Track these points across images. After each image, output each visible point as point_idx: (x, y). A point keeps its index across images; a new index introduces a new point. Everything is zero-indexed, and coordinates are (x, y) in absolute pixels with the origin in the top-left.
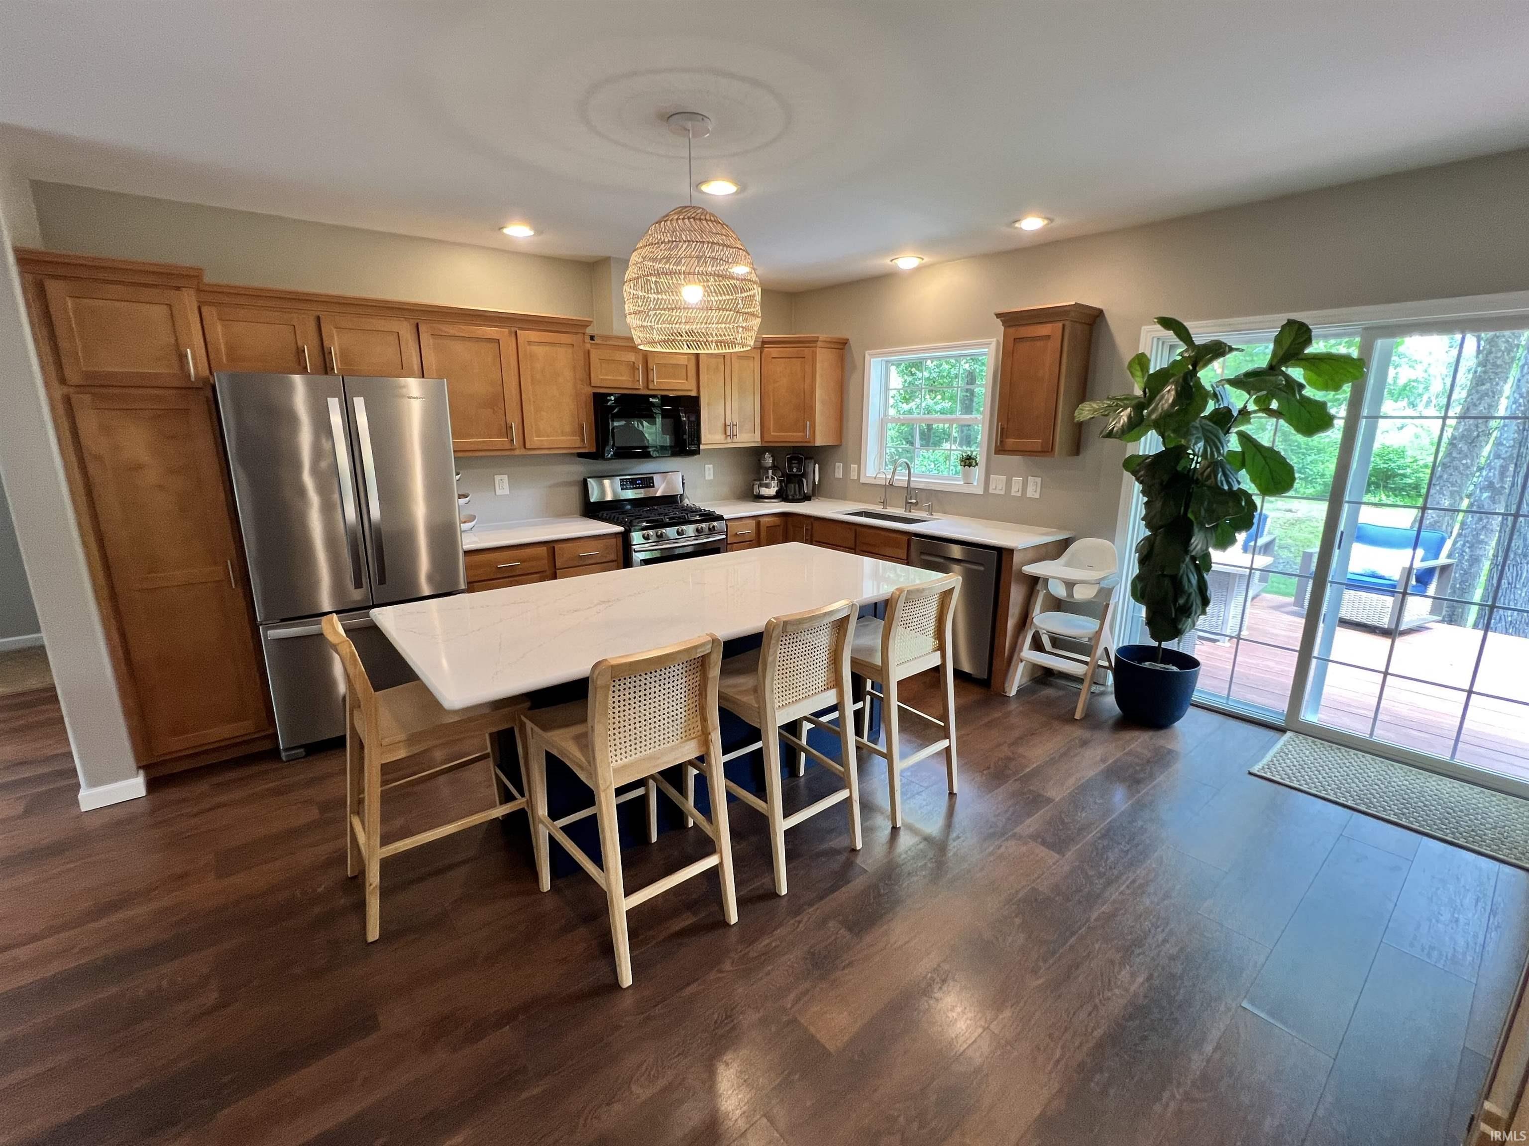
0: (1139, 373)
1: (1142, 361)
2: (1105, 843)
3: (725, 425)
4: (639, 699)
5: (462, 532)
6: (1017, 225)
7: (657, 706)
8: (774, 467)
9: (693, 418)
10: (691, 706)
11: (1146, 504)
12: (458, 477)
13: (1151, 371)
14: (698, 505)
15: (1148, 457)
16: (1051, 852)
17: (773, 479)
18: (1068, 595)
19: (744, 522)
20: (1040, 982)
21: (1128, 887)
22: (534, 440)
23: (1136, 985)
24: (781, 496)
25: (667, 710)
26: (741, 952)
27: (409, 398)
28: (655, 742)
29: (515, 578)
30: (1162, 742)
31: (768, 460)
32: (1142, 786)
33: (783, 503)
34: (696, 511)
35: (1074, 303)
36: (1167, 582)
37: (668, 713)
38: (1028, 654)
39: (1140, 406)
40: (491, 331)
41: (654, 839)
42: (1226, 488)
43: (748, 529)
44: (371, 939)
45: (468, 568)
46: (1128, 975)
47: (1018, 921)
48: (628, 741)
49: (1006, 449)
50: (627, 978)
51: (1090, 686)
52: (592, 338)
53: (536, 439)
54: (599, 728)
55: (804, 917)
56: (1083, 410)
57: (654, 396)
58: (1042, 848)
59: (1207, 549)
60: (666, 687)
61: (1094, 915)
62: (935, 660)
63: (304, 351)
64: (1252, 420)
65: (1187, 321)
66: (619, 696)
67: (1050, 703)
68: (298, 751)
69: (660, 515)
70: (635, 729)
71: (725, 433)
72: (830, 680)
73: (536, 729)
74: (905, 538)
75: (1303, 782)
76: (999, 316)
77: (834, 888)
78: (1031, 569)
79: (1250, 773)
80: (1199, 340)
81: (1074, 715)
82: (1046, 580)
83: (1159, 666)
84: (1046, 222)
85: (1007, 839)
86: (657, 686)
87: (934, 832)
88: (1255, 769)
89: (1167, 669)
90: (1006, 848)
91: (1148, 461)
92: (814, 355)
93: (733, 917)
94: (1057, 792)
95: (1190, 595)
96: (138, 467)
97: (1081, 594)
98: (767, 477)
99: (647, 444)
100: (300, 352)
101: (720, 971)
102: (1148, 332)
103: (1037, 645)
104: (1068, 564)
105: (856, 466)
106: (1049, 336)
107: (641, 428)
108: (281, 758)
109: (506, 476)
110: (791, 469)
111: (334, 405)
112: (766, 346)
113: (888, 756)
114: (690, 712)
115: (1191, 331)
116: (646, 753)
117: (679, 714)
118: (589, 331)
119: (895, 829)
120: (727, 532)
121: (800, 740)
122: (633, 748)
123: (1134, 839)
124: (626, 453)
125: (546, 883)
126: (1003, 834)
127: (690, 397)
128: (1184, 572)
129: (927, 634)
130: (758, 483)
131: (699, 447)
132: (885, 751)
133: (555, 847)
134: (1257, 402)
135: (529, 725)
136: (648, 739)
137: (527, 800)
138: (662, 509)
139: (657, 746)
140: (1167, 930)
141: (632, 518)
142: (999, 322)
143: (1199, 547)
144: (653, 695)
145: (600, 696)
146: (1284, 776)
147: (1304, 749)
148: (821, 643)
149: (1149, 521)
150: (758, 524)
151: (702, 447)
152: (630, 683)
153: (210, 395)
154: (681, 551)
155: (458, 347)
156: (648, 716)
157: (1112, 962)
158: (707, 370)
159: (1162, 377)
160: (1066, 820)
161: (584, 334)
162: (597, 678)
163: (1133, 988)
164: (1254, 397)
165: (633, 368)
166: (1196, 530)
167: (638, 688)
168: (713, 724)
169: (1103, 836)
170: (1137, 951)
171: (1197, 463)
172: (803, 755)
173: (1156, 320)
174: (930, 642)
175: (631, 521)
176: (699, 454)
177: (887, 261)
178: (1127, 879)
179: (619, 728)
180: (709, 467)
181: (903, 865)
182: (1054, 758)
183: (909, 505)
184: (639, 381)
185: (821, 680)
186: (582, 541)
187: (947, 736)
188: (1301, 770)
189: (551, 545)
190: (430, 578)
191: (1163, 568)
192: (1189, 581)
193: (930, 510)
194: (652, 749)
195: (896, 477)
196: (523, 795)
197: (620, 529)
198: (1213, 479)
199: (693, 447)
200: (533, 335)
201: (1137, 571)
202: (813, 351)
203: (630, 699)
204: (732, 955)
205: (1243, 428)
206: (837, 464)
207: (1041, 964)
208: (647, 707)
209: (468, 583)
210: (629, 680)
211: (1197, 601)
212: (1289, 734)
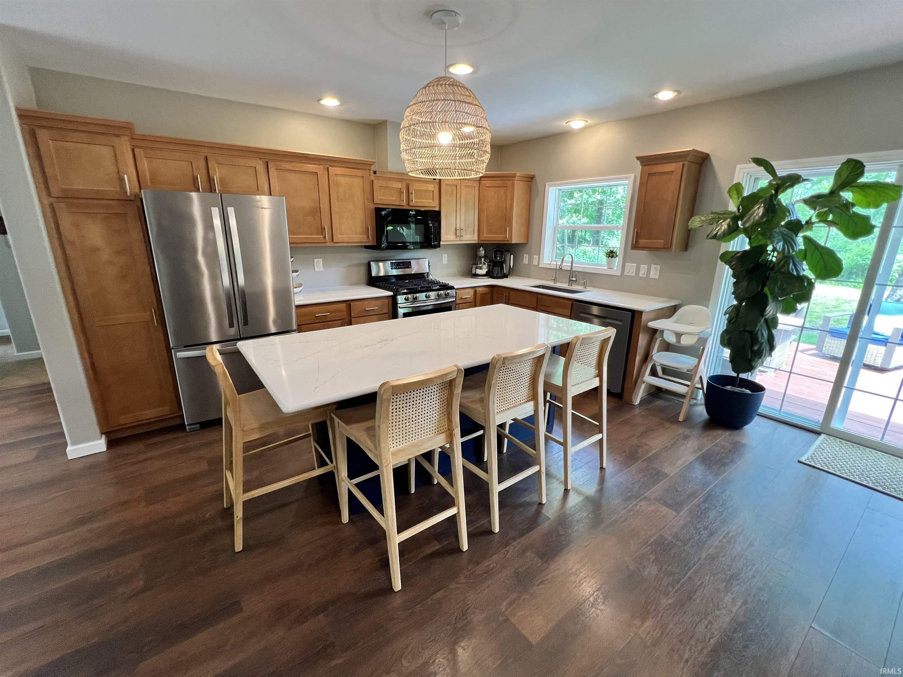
0: (735, 196)
1: (738, 188)
2: (706, 505)
3: (456, 230)
4: (409, 407)
5: (294, 294)
6: (656, 96)
7: (420, 412)
8: (485, 257)
9: (436, 225)
10: (442, 411)
11: (735, 284)
12: (292, 259)
13: (745, 194)
14: (438, 279)
15: (738, 252)
16: (670, 510)
17: (484, 264)
18: (677, 342)
19: (467, 290)
20: (670, 601)
21: (724, 537)
22: (338, 237)
23: (737, 608)
24: (489, 274)
25: (426, 414)
26: (470, 570)
27: (262, 208)
28: (418, 435)
29: (327, 323)
30: (737, 439)
31: (482, 252)
32: (726, 467)
33: (490, 279)
34: (437, 283)
35: (691, 149)
36: (747, 335)
37: (427, 416)
38: (648, 379)
39: (735, 219)
40: (311, 167)
41: (413, 491)
42: (795, 273)
43: (469, 295)
44: (237, 550)
45: (298, 316)
46: (731, 600)
47: (652, 557)
48: (401, 434)
49: (639, 246)
50: (397, 585)
51: (690, 401)
52: (375, 173)
53: (339, 236)
54: (383, 426)
55: (511, 548)
56: (694, 221)
57: (412, 210)
58: (664, 508)
59: (776, 314)
60: (426, 399)
61: (704, 555)
62: (596, 383)
63: (198, 178)
64: (814, 228)
65: (773, 161)
66: (396, 405)
67: (661, 410)
68: (196, 426)
69: (415, 285)
70: (406, 426)
71: (456, 234)
72: (529, 395)
73: (341, 423)
74: (570, 302)
75: (836, 469)
76: (638, 158)
77: (530, 529)
78: (653, 324)
79: (799, 462)
80: (781, 173)
81: (678, 418)
82: (662, 332)
83: (737, 390)
84: (676, 94)
85: (640, 501)
86: (421, 399)
87: (593, 494)
88: (803, 459)
89: (743, 391)
90: (641, 506)
91: (739, 255)
92: (513, 185)
93: (465, 546)
94: (670, 470)
95: (762, 344)
96: (96, 250)
97: (685, 341)
98: (481, 263)
99: (405, 241)
100: (195, 179)
101: (457, 583)
102: (741, 169)
103: (654, 373)
104: (677, 322)
105: (537, 256)
106: (673, 172)
107: (402, 231)
108: (186, 430)
109: (321, 259)
110: (496, 257)
111: (215, 212)
112: (482, 179)
113: (564, 444)
114: (441, 416)
115: (775, 168)
116: (412, 442)
117: (434, 417)
118: (373, 168)
119: (566, 491)
120: (456, 296)
121: (505, 430)
122: (404, 439)
123: (725, 504)
124: (393, 246)
125: (345, 517)
126: (637, 497)
127: (435, 211)
128: (759, 329)
129: (591, 366)
130: (475, 266)
131: (440, 243)
132: (562, 441)
133: (352, 497)
134: (818, 216)
135: (336, 420)
136: (414, 433)
137: (334, 466)
138: (415, 282)
139: (420, 438)
140: (754, 569)
141: (397, 287)
142: (638, 163)
143: (771, 313)
144: (418, 405)
145: (384, 406)
146: (823, 464)
147: (834, 446)
148: (525, 372)
149: (736, 294)
150: (475, 292)
151: (441, 243)
152: (403, 397)
153: (139, 204)
154: (426, 308)
155: (292, 177)
156: (414, 418)
157: (718, 590)
158: (446, 194)
159: (754, 198)
160: (679, 489)
161: (370, 170)
162: (383, 394)
163: (734, 610)
164: (817, 212)
165: (400, 192)
166: (770, 301)
167: (409, 400)
168: (456, 424)
169: (705, 501)
170: (735, 583)
171: (773, 256)
172: (506, 440)
173: (750, 160)
174: (593, 371)
175: (398, 289)
176: (440, 247)
177: (564, 123)
178: (724, 531)
179: (396, 426)
180: (445, 256)
181: (573, 515)
182: (667, 447)
183: (571, 282)
184: (403, 200)
185: (524, 395)
186: (366, 300)
187: (601, 432)
188: (834, 461)
189: (348, 303)
190: (275, 322)
191: (745, 326)
192: (762, 335)
193: (585, 285)
194: (417, 440)
195: (564, 264)
196: (332, 462)
197: (391, 293)
198: (786, 267)
199: (436, 243)
200: (338, 170)
201: (725, 327)
202: (512, 183)
203: (403, 407)
204: (465, 572)
205: (808, 233)
206: (525, 255)
207: (670, 589)
208: (414, 413)
209: (298, 325)
210: (403, 395)
211: (766, 347)
212: (823, 436)
